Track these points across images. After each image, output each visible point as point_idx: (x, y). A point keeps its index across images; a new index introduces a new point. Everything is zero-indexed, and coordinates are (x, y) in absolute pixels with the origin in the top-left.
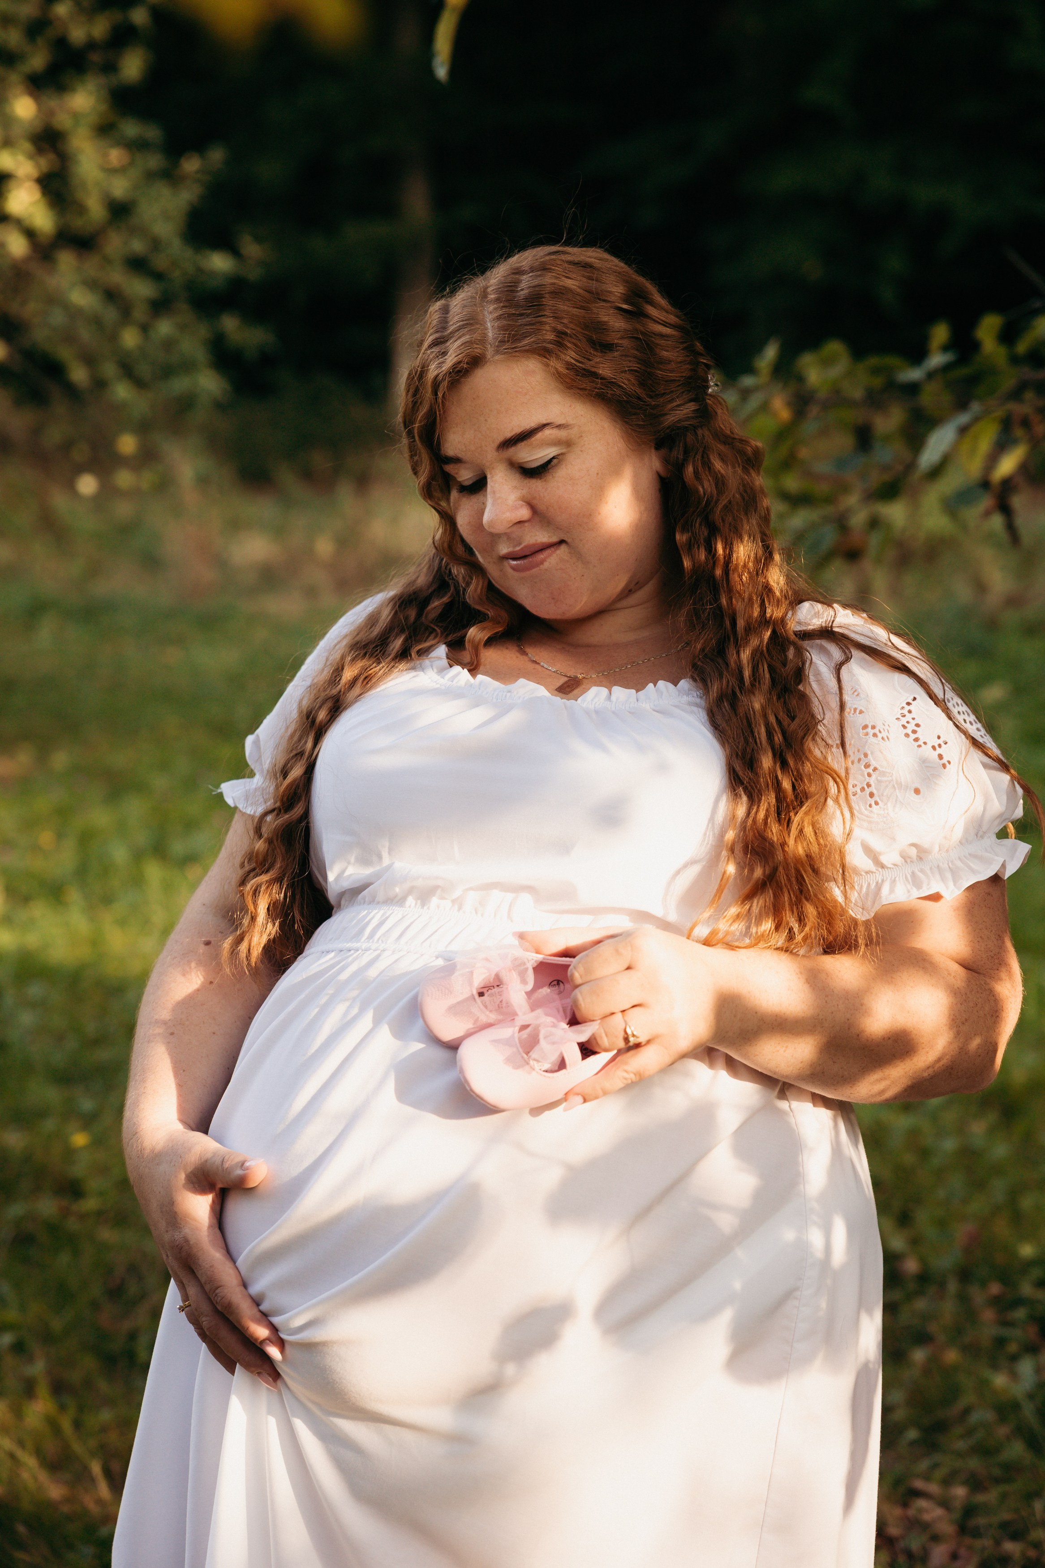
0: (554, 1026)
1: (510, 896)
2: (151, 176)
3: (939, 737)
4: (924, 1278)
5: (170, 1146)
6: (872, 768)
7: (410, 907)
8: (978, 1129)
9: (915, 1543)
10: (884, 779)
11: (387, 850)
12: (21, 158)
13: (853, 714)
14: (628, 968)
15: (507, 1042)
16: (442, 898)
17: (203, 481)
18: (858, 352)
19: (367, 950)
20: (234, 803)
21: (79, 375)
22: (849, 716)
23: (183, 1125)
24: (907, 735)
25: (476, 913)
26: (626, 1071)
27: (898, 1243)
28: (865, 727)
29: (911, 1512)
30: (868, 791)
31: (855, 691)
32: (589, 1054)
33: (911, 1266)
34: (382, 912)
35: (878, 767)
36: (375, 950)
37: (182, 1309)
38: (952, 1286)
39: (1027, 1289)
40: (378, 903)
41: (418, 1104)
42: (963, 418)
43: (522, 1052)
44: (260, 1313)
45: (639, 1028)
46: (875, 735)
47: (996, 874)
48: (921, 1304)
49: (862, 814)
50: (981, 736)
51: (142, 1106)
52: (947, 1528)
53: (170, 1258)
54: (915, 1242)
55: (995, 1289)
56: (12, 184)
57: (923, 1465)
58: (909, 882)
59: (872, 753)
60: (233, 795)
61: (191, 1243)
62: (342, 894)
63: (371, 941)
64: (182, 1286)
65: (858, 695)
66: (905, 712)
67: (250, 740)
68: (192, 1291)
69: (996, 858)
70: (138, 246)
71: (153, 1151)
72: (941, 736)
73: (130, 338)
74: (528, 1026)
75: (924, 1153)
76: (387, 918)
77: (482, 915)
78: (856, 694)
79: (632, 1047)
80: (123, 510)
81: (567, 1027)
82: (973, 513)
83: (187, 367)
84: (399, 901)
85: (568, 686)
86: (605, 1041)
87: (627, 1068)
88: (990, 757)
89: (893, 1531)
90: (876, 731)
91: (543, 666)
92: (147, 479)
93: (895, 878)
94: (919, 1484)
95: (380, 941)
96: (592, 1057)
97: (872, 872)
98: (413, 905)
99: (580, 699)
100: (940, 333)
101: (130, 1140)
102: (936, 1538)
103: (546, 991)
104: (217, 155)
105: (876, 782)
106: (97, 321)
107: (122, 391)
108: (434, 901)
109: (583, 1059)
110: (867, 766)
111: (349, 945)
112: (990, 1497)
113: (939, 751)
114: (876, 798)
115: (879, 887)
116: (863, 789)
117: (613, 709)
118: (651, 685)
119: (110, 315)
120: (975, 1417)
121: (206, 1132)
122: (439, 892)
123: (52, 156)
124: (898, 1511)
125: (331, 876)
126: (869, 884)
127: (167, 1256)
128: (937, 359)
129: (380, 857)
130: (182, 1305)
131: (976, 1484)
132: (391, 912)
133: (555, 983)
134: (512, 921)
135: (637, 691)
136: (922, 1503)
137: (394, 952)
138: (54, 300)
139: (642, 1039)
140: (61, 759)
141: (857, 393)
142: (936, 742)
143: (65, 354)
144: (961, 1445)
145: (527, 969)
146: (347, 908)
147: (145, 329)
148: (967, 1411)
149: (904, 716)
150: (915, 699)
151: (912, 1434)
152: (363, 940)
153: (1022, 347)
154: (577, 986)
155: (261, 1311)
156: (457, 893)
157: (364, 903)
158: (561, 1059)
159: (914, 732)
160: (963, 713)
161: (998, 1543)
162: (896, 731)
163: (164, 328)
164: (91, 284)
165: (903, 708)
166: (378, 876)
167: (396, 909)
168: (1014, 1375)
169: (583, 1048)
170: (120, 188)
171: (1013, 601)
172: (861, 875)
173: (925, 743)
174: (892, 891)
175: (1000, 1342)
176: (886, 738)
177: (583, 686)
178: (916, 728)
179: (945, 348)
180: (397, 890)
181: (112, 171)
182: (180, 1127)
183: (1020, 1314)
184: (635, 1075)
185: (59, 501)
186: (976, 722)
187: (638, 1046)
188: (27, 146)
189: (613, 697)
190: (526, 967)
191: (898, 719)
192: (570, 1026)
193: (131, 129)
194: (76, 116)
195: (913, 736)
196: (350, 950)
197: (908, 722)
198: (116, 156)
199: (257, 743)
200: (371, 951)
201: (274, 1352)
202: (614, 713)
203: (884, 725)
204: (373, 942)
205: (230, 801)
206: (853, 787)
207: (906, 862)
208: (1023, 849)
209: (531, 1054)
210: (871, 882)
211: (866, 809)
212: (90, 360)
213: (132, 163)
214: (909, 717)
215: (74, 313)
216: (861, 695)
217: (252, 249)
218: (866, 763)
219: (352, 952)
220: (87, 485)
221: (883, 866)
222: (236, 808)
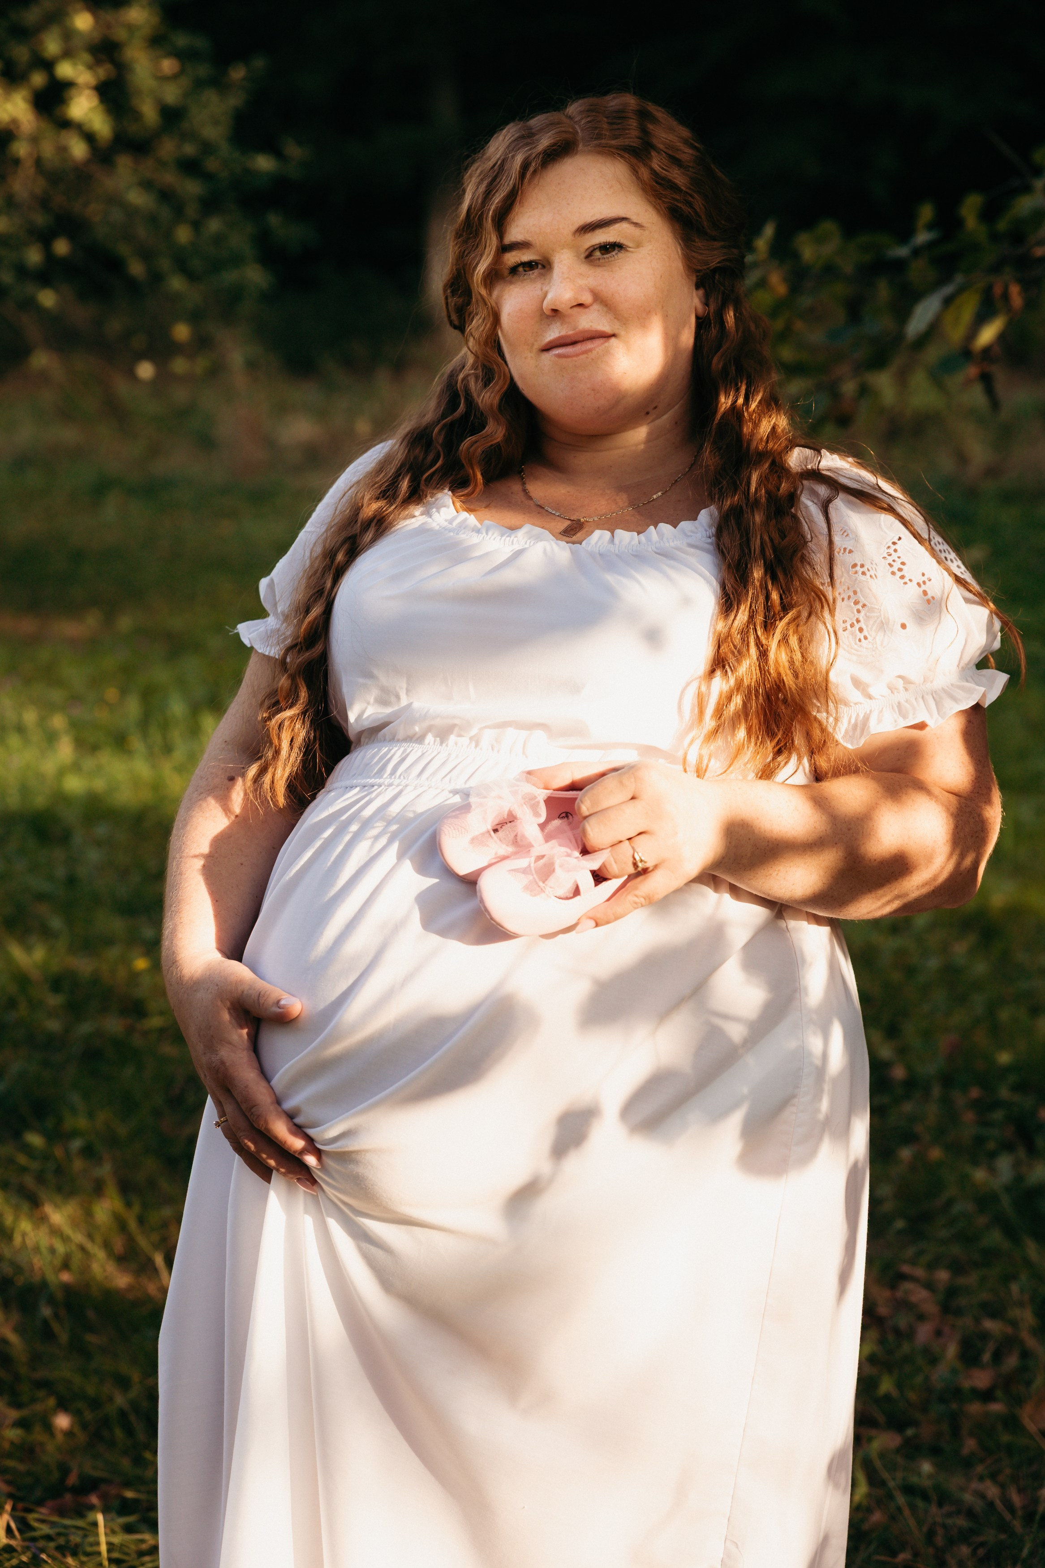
0: (569, 855)
1: (524, 733)
2: (199, 84)
3: (923, 575)
4: (911, 1084)
5: (208, 974)
6: (861, 604)
7: (429, 744)
8: (960, 949)
9: (903, 1321)
10: (872, 615)
11: (404, 691)
12: (81, 68)
13: (843, 554)
14: (633, 798)
15: (525, 871)
16: (460, 736)
17: (251, 365)
18: (849, 231)
19: (390, 785)
20: (251, 643)
21: (136, 269)
22: (839, 557)
23: (221, 953)
24: (893, 573)
25: (493, 750)
26: (636, 896)
27: (886, 1052)
28: (855, 565)
29: (899, 1294)
30: (857, 626)
31: (845, 531)
32: (600, 880)
33: (899, 1073)
34: (402, 749)
35: (867, 603)
36: (398, 786)
37: (218, 1124)
38: (936, 1091)
39: (1004, 1093)
40: (398, 740)
41: (443, 932)
42: (948, 290)
43: (537, 880)
44: (295, 1127)
45: (646, 853)
46: (864, 573)
47: (977, 703)
48: (908, 1107)
49: (852, 648)
50: (961, 573)
51: (180, 935)
52: (931, 1307)
53: (208, 1078)
54: (902, 1051)
55: (975, 1093)
56: (73, 92)
57: (910, 1252)
58: (895, 712)
59: (861, 590)
60: (250, 636)
61: (227, 1064)
62: (360, 734)
63: (393, 777)
64: (218, 1104)
65: (847, 535)
66: (891, 551)
67: (264, 583)
68: (229, 1108)
69: (977, 687)
70: (189, 149)
71: (191, 978)
72: (925, 573)
73: (183, 234)
74: (543, 856)
75: (911, 972)
76: (408, 755)
77: (498, 751)
78: (845, 534)
79: (641, 872)
80: (181, 395)
81: (580, 856)
82: (956, 380)
83: (236, 260)
84: (419, 739)
85: (572, 529)
86: (614, 868)
87: (637, 892)
88: (970, 591)
89: (883, 1310)
90: (865, 569)
91: (547, 511)
92: (201, 364)
93: (882, 708)
94: (906, 1269)
95: (402, 777)
96: (604, 883)
97: (861, 703)
98: (432, 742)
99: (584, 543)
100: (926, 212)
101: (170, 967)
102: (921, 1317)
103: (557, 823)
104: (259, 63)
105: (865, 617)
106: (153, 219)
107: (177, 284)
108: (452, 738)
109: (596, 885)
110: (856, 603)
111: (372, 781)
112: (971, 1279)
113: (923, 587)
114: (865, 633)
115: (866, 719)
116: (852, 625)
117: (617, 552)
118: (652, 528)
119: (165, 213)
120: (957, 1209)
121: (240, 960)
122: (456, 730)
123: (109, 66)
124: (887, 1293)
125: (352, 717)
126: (858, 715)
127: (205, 1075)
128: (922, 237)
129: (398, 697)
130: (218, 1121)
131: (957, 1268)
132: (411, 749)
133: (564, 815)
134: (526, 757)
135: (639, 533)
136: (908, 1286)
137: (415, 788)
138: (114, 200)
139: (650, 864)
140: (125, 623)
141: (848, 268)
142: (921, 579)
143: (123, 249)
144: (944, 1233)
145: (538, 802)
146: (367, 744)
147: (196, 226)
148: (950, 1203)
149: (890, 555)
150: (900, 539)
151: (900, 1224)
152: (385, 776)
153: (1002, 225)
154: (586, 818)
155: (295, 1125)
156: (474, 732)
157: (385, 740)
158: (576, 886)
159: (900, 570)
160: (945, 551)
161: (977, 1320)
162: (882, 569)
163: (214, 225)
164: (147, 185)
165: (889, 547)
166: (397, 715)
167: (416, 746)
168: (992, 1170)
169: (595, 874)
170: (171, 94)
171: (992, 472)
172: (851, 706)
173: (911, 580)
174: (880, 721)
175: (980, 1141)
176: (874, 576)
177: (586, 529)
178: (902, 567)
179: (930, 227)
180: (417, 729)
181: (164, 79)
182: (217, 956)
183: (998, 1115)
184: (645, 899)
185: (122, 388)
186: (956, 560)
187: (645, 871)
188: (87, 57)
189: (616, 541)
190: (536, 800)
191: (884, 558)
192: (583, 855)
193: (182, 40)
194: (131, 28)
195: (899, 574)
196: (373, 786)
197: (894, 561)
198: (168, 65)
199: (271, 585)
200: (394, 787)
201: (311, 1160)
202: (617, 555)
203: (872, 564)
204: (395, 778)
205: (246, 642)
206: (844, 622)
207: (892, 692)
208: (1002, 678)
209: (546, 882)
210: (860, 714)
211: (856, 644)
212: (146, 255)
213: (182, 72)
214: (895, 556)
215: (131, 212)
216: (850, 536)
217: (294, 150)
218: (855, 600)
219: (376, 787)
220: (146, 370)
221: (870, 697)
222: (252, 648)
